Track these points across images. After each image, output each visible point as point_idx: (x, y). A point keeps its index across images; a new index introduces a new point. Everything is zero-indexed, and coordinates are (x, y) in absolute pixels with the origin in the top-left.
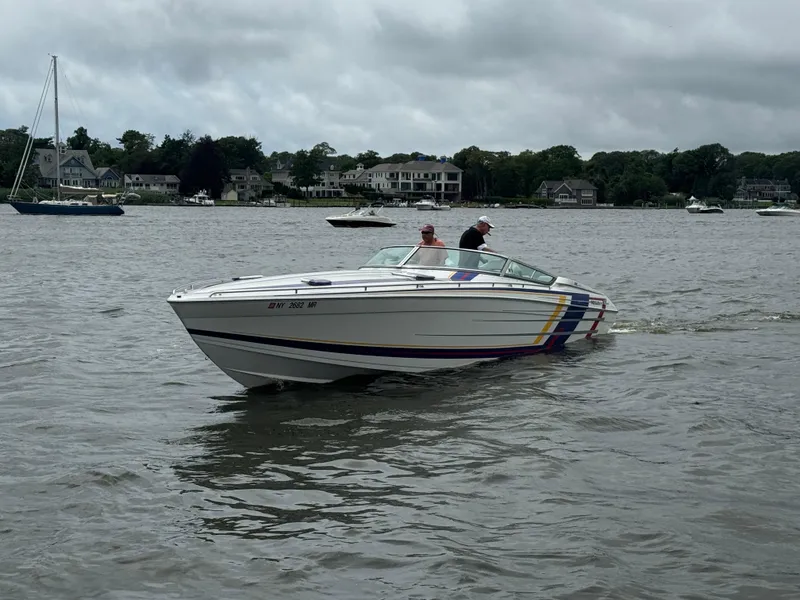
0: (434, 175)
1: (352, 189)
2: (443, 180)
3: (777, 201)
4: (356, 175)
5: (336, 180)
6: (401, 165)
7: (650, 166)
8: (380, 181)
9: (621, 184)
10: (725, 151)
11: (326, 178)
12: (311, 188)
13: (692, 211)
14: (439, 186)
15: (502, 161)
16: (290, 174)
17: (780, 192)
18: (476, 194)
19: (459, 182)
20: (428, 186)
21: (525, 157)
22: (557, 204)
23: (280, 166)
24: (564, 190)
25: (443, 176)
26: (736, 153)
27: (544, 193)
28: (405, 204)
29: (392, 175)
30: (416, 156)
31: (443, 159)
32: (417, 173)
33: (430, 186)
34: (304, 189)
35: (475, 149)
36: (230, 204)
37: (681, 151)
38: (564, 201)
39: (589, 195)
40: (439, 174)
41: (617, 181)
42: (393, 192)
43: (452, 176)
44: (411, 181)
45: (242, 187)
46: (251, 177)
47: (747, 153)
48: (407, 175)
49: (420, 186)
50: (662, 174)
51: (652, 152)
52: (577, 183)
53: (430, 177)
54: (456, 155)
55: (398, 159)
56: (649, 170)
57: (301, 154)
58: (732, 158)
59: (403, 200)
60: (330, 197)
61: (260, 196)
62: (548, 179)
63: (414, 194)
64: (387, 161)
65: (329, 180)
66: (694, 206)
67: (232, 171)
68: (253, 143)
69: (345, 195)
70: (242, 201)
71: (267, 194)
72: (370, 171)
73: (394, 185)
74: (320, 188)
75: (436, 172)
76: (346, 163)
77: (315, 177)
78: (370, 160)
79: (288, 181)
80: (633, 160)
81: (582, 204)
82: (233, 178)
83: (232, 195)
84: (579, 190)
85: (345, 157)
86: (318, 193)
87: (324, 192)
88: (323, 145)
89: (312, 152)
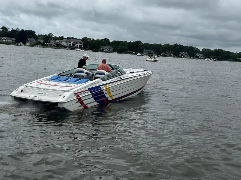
0: (77, 43)
1: (57, 45)
2: (79, 44)
3: (152, 54)
4: (58, 41)
5: (54, 42)
6: (69, 40)
7: (125, 44)
8: (64, 43)
9: (119, 48)
10: (141, 42)
11: (51, 41)
12: (47, 44)
13: (138, 55)
14: (78, 45)
15: (93, 41)
16: (43, 40)
17: (152, 52)
18: (86, 48)
19: (82, 45)
20: (75, 45)
21: (98, 40)
22: (104, 51)
23: (40, 38)
24: (106, 48)
25: (79, 43)
26: (143, 43)
27: (102, 49)
28: (70, 49)
29: (67, 42)
30: (72, 38)
31: (79, 39)
32: (73, 42)
33: (76, 45)
34: (46, 44)
35: (87, 38)
36: (28, 46)
37: (132, 42)
38: (106, 51)
39: (112, 50)
40: (78, 43)
41: (118, 47)
42: (67, 46)
43: (81, 43)
44: (71, 44)
45: (31, 42)
46: (33, 40)
47: (146, 43)
48: (70, 42)
49: (73, 45)
50: (128, 46)
51: (126, 41)
52: (109, 47)
53: (76, 43)
54: (82, 39)
55: (68, 38)
56: (125, 45)
57: (45, 35)
58: (143, 44)
59: (69, 48)
60: (52, 46)
61: (35, 44)
62: (103, 46)
63: (72, 47)
64: (66, 39)
65: (52, 42)
66: (139, 54)
67: (28, 38)
68: (34, 32)
69: (55, 46)
70: (30, 45)
71: (37, 44)
72: (62, 41)
73: (67, 44)
74: (50, 44)
75: (77, 42)
76: (56, 39)
77: (49, 41)
78: (62, 38)
79: (42, 41)
80: (122, 43)
81: (110, 52)
82: (29, 40)
83: (28, 44)
84: (109, 49)
85: (56, 37)
86: (49, 45)
87: (50, 45)
88: (51, 34)
89: (48, 35)
